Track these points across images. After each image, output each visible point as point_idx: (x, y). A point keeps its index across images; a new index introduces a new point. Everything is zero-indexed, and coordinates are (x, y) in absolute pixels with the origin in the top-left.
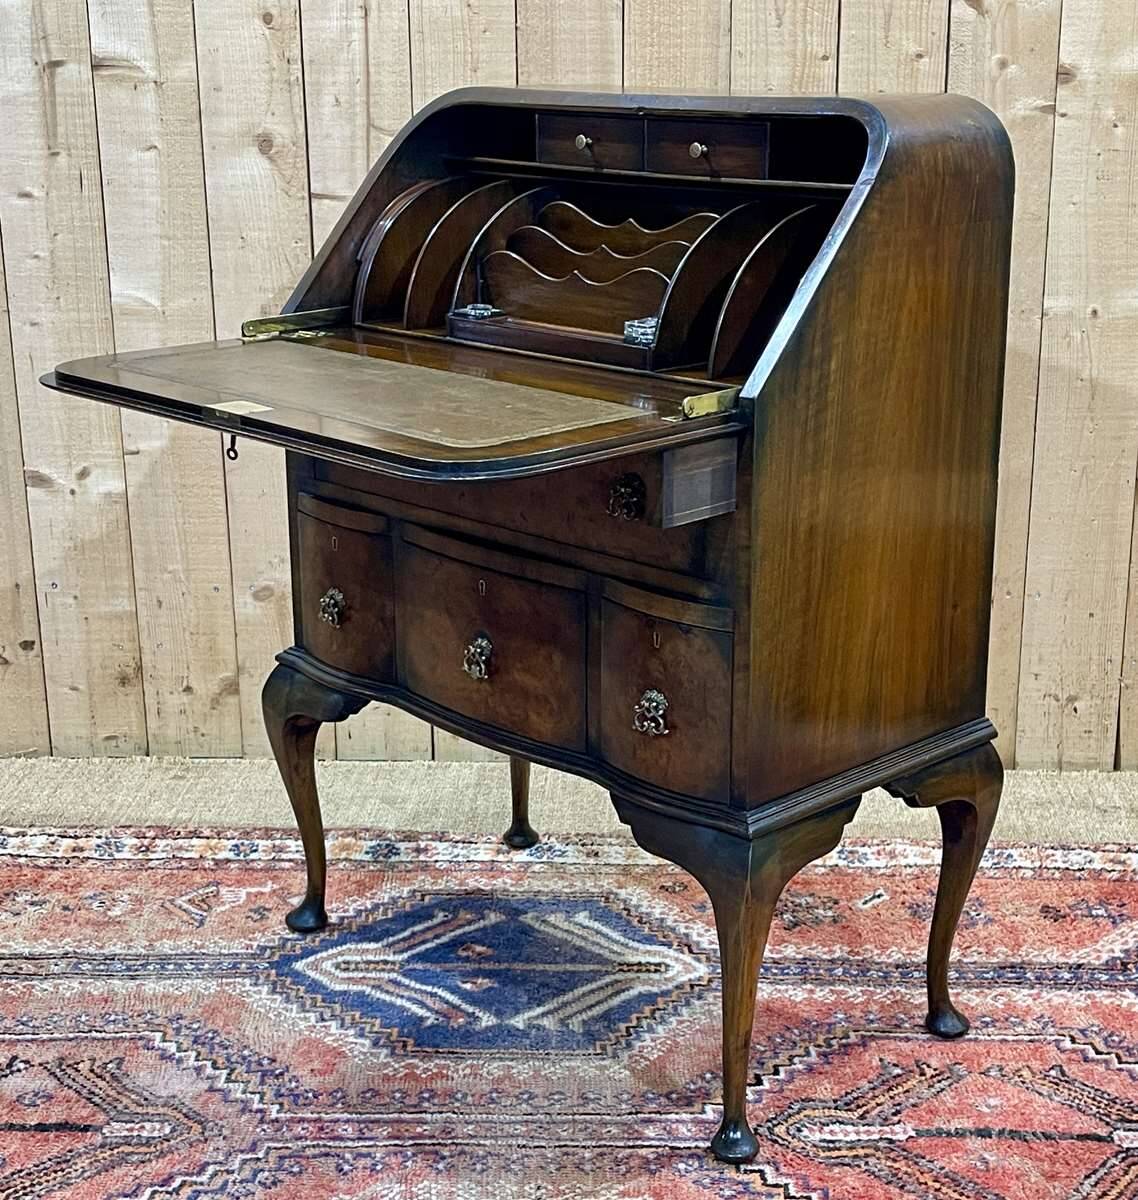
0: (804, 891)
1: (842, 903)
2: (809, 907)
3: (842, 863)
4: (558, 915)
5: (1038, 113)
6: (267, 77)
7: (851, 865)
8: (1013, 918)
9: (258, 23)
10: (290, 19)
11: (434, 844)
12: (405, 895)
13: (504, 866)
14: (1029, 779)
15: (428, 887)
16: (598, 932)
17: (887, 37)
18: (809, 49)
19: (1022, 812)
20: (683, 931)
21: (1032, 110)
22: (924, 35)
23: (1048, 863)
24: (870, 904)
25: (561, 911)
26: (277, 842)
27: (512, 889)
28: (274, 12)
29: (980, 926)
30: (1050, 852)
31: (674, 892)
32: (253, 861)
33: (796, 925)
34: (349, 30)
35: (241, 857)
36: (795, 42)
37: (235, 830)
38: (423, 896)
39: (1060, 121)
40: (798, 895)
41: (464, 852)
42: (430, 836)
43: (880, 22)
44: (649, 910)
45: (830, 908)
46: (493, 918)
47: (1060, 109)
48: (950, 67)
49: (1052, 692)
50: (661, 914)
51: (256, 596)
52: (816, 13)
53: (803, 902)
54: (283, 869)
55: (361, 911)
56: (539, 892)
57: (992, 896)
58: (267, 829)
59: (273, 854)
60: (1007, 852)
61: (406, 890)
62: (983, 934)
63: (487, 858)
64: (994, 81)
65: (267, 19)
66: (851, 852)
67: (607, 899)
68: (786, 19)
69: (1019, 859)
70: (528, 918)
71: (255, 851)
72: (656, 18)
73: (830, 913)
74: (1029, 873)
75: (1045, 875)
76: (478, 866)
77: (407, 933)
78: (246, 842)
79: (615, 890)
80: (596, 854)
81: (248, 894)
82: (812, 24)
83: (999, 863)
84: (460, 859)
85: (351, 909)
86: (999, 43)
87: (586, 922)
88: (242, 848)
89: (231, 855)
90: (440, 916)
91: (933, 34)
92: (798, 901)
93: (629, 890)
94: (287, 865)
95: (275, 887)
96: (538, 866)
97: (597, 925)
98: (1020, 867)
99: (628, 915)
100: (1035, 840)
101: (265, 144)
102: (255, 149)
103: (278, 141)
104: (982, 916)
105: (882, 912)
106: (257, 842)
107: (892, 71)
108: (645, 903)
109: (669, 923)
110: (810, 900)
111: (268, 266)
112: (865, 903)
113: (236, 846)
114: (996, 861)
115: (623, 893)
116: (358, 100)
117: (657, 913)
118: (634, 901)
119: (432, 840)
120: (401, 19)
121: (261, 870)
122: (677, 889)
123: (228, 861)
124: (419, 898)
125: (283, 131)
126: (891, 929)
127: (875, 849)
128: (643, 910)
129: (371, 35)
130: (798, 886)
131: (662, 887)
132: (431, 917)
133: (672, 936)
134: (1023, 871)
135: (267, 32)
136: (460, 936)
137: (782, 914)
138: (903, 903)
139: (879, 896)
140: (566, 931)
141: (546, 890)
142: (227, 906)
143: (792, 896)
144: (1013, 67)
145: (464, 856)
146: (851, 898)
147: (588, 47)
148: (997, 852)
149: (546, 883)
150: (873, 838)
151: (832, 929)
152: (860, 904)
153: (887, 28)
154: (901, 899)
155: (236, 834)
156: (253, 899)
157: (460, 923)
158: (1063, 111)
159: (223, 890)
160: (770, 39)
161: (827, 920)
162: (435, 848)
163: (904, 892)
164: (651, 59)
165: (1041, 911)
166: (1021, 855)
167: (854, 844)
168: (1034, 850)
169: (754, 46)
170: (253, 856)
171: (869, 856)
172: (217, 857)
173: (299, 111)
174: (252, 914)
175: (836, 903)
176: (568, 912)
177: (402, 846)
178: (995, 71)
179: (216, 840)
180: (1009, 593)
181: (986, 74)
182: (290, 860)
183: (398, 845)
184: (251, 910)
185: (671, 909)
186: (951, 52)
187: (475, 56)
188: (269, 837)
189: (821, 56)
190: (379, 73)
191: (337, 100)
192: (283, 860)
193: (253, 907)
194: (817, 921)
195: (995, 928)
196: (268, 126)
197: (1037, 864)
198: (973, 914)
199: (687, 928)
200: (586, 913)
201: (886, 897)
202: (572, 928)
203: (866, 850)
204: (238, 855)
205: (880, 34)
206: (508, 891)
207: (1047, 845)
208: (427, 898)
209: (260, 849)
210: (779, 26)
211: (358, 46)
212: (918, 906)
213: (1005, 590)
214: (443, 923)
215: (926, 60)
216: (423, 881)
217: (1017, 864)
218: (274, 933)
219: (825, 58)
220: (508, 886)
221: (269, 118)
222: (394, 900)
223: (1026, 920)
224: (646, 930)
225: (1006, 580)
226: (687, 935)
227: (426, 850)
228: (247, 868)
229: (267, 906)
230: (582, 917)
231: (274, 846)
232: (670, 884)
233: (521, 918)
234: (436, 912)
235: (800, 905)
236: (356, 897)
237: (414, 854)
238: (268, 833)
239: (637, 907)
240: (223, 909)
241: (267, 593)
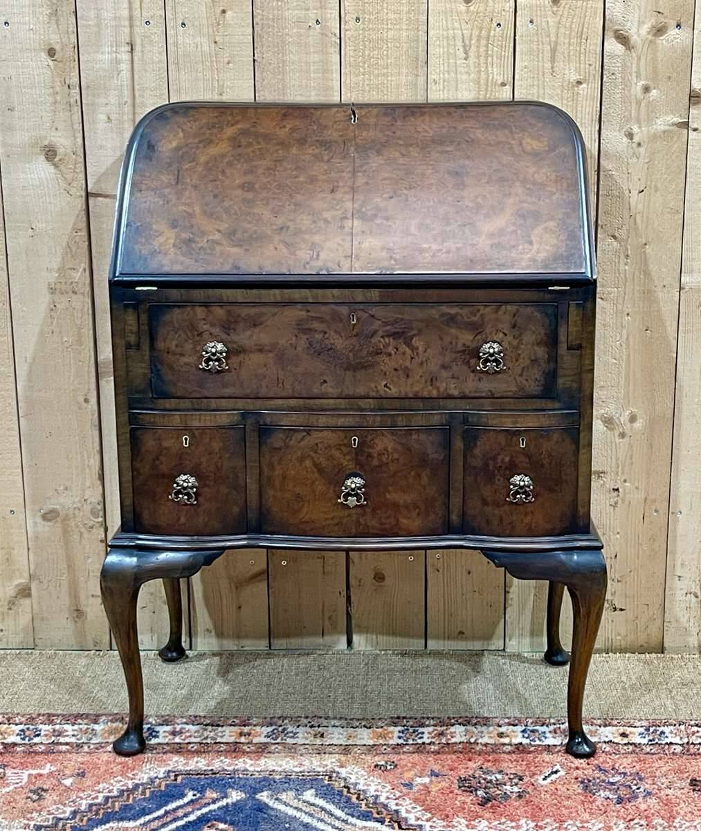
0: (494, 769)
1: (526, 780)
2: (499, 784)
3: (525, 741)
4: (289, 793)
5: (675, 128)
6: (51, 99)
7: (532, 743)
8: (668, 791)
9: (44, 55)
10: (70, 53)
11: (188, 727)
12: (161, 775)
13: (245, 747)
14: (675, 662)
15: (180, 768)
16: (323, 809)
17: (552, 68)
18: (490, 78)
19: (671, 692)
20: (394, 808)
21: (670, 125)
22: (582, 66)
23: (693, 739)
24: (549, 780)
25: (291, 789)
26: (57, 727)
27: (251, 769)
28: (57, 47)
29: (640, 799)
30: (695, 729)
31: (386, 770)
32: (35, 744)
33: (489, 800)
34: (118, 62)
35: (26, 741)
36: (479, 72)
37: (23, 716)
38: (176, 776)
39: (692, 135)
40: (488, 772)
41: (212, 734)
42: (184, 720)
43: (548, 55)
44: (365, 788)
45: (516, 784)
46: (235, 796)
47: (693, 125)
48: (604, 92)
49: (692, 590)
50: (377, 790)
51: (45, 517)
52: (495, 49)
53: (493, 778)
54: (61, 752)
55: (123, 791)
56: (273, 771)
57: (649, 770)
58: (49, 715)
59: (53, 738)
60: (661, 729)
61: (162, 770)
62: (643, 807)
63: (232, 740)
64: (639, 103)
65: (51, 52)
66: (533, 731)
67: (330, 777)
68: (471, 54)
69: (670, 736)
70: (264, 797)
71: (38, 735)
72: (367, 53)
73: (516, 789)
74: (679, 749)
75: (692, 751)
76: (223, 747)
77: (161, 812)
78: (31, 727)
79: (337, 769)
80: (322, 736)
81: (30, 775)
82: (492, 57)
83: (654, 740)
84: (209, 741)
85: (115, 788)
86: (643, 73)
87: (312, 800)
88: (27, 733)
89: (18, 740)
90: (190, 796)
91: (590, 65)
92: (489, 778)
93: (349, 769)
94: (64, 748)
95: (53, 769)
96: (273, 747)
97: (321, 802)
98: (671, 743)
99: (348, 792)
100: (681, 718)
101: (50, 153)
102: (43, 158)
103: (61, 151)
104: (642, 790)
105: (559, 787)
106: (40, 727)
107: (557, 95)
108: (362, 781)
109: (382, 799)
110: (499, 776)
111: (53, 250)
112: (544, 779)
113: (22, 731)
114: (651, 738)
115: (343, 772)
116: (126, 118)
117: (372, 791)
118: (353, 781)
119: (187, 724)
120: (160, 53)
121: (42, 753)
122: (389, 767)
123: (15, 744)
124: (173, 778)
125: (65, 142)
126: (566, 803)
127: (552, 728)
128: (361, 787)
129: (135, 65)
130: (490, 764)
131: (376, 766)
132: (183, 795)
133: (385, 812)
134: (674, 747)
135: (51, 63)
136: (207, 813)
137: (476, 790)
138: (576, 778)
139: (556, 772)
140: (296, 808)
141: (280, 769)
142: (12, 788)
143: (484, 773)
144: (654, 91)
145: (212, 738)
146: (534, 774)
147: (312, 75)
148: (652, 729)
149: (280, 763)
150: (550, 718)
151: (517, 803)
152: (541, 781)
153: (553, 60)
154: (575, 774)
155: (23, 719)
156: (34, 780)
157: (206, 801)
158: (695, 126)
159: (9, 772)
160: (459, 69)
161: (514, 796)
162: (188, 731)
163: (577, 768)
164: (363, 85)
165: (691, 784)
166: (671, 732)
167: (535, 723)
168: (682, 727)
169: (446, 75)
170: (36, 740)
171: (548, 735)
172: (5, 741)
173: (78, 127)
174: (30, 795)
175: (521, 779)
176: (297, 790)
177: (162, 729)
178: (640, 95)
179: (6, 726)
180: (656, 511)
181: (633, 97)
182: (67, 744)
183: (157, 729)
184: (31, 791)
185: (384, 787)
186: (604, 80)
187: (221, 83)
188: (51, 722)
189: (499, 82)
190: (143, 96)
191: (109, 118)
192: (61, 744)
193: (33, 788)
194: (506, 796)
195: (652, 801)
196: (52, 138)
197: (685, 740)
198: (634, 788)
199: (397, 804)
200: (313, 791)
201: (562, 773)
202: (300, 805)
203: (544, 729)
204: (23, 739)
205: (548, 65)
206: (247, 770)
207: (692, 723)
208: (179, 778)
209: (43, 733)
210: (466, 59)
211: (125, 75)
212: (590, 781)
213: (654, 508)
214: (192, 801)
215: (584, 85)
216: (177, 761)
217: (668, 741)
218: (49, 813)
219: (503, 84)
220: (247, 766)
221: (53, 133)
222: (152, 781)
223: (679, 793)
224: (363, 806)
225: (654, 501)
226: (397, 812)
227: (181, 733)
228: (31, 752)
229: (45, 787)
230: (309, 795)
231: (54, 731)
232: (383, 763)
233: (258, 796)
234: (186, 792)
235: (490, 782)
236: (119, 778)
237: (171, 737)
238: (50, 718)
239: (356, 784)
240: (7, 790)
241: (54, 515)
